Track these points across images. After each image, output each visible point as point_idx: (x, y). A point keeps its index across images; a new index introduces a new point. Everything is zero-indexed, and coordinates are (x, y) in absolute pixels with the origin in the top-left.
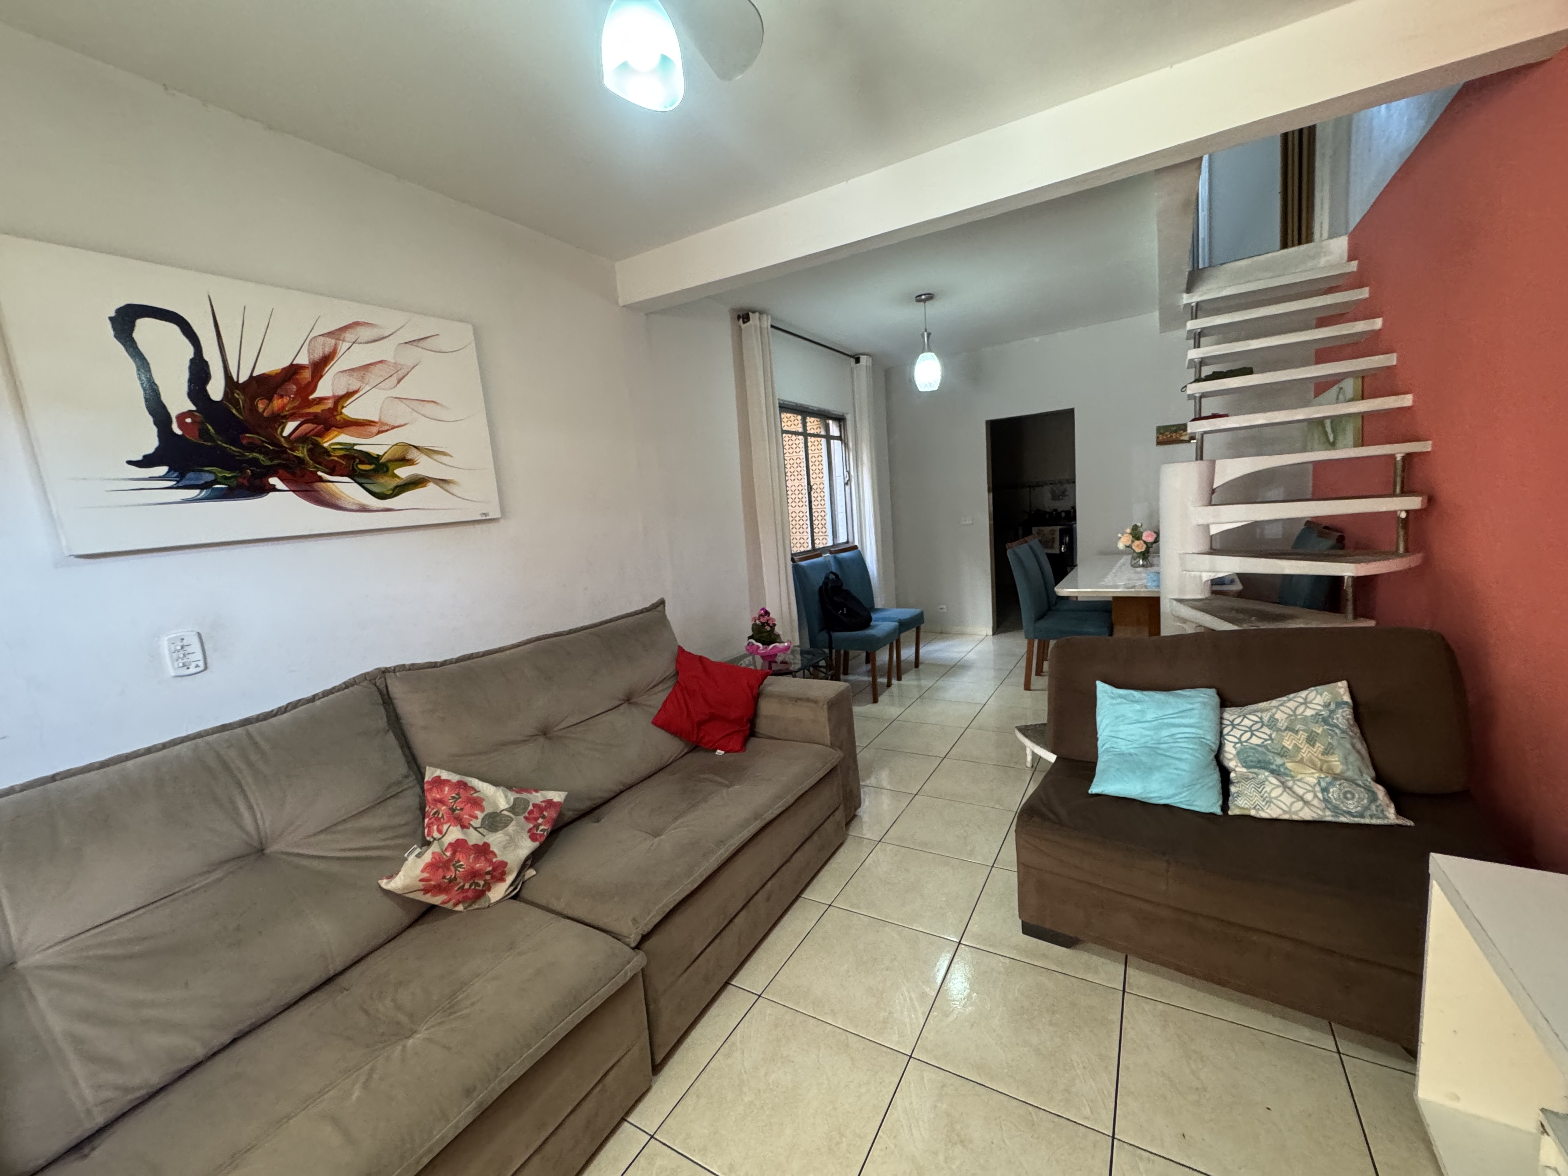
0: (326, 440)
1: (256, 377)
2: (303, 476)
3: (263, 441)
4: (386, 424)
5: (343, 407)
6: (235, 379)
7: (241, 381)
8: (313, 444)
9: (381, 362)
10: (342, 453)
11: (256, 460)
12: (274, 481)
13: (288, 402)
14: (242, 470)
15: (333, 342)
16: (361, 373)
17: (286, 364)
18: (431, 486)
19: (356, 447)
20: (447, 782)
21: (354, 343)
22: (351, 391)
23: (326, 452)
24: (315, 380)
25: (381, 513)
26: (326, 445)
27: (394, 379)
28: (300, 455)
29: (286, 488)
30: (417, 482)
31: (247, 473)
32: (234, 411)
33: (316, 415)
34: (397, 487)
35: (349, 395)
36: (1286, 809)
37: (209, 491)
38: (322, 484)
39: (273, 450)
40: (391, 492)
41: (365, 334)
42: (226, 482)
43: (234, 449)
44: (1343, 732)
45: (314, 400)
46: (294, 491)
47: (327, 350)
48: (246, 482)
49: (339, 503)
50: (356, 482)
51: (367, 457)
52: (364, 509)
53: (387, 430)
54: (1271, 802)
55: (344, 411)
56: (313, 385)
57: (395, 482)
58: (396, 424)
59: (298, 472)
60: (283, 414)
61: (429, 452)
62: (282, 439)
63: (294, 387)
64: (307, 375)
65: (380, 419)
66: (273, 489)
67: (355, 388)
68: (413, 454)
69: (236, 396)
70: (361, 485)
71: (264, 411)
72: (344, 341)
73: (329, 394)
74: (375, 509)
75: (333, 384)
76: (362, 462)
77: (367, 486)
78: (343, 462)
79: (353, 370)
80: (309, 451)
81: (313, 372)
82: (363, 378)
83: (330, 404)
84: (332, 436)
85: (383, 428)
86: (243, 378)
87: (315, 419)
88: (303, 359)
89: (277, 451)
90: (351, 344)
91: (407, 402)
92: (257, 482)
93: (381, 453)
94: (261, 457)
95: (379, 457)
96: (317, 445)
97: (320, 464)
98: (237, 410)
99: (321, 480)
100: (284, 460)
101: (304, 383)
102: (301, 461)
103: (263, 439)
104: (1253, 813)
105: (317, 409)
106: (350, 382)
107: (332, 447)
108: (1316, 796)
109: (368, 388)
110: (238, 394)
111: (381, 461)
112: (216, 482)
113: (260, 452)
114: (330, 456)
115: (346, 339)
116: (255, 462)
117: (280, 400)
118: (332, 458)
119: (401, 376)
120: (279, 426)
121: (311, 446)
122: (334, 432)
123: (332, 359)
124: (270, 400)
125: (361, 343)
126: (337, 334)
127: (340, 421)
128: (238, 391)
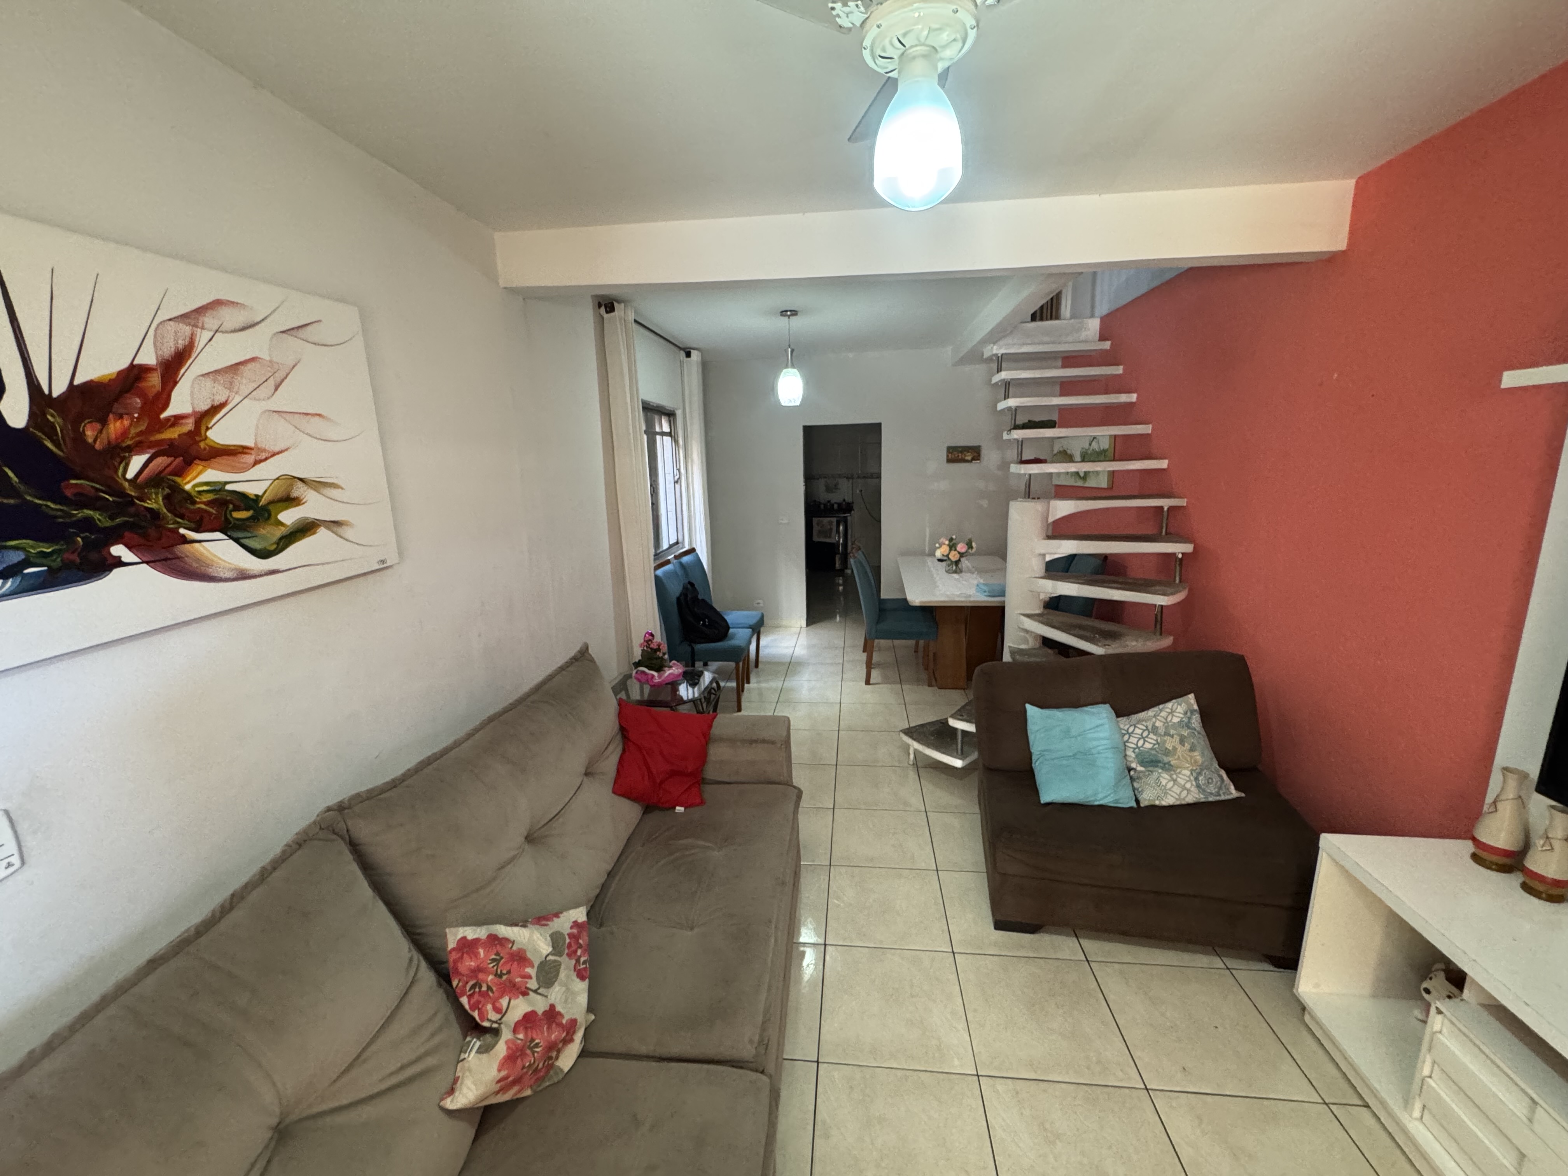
0: (188, 479)
1: (78, 386)
2: (160, 539)
3: (97, 490)
4: (264, 450)
5: (208, 429)
6: (46, 391)
7: (55, 394)
8: (170, 487)
9: (253, 359)
10: (210, 497)
11: (88, 520)
12: (118, 550)
13: (131, 425)
14: (69, 540)
15: (186, 330)
16: (228, 377)
17: (124, 364)
18: (322, 532)
19: (229, 487)
20: (476, 941)
21: (217, 331)
22: (216, 403)
23: (189, 498)
24: (167, 389)
25: (265, 577)
26: (188, 487)
27: (271, 383)
28: (154, 506)
29: (137, 560)
30: (306, 529)
31: (76, 542)
32: (49, 444)
33: (171, 443)
34: (281, 539)
35: (215, 410)
36: (1177, 797)
37: (18, 579)
38: (187, 546)
39: (113, 501)
40: (275, 546)
41: (230, 318)
42: (44, 561)
43: (52, 506)
44: (1199, 733)
45: (168, 419)
46: (147, 563)
47: (181, 343)
48: (75, 558)
49: (212, 571)
50: (231, 537)
51: (244, 500)
52: (243, 576)
53: (266, 459)
54: (1167, 793)
55: (209, 434)
56: (164, 396)
57: (279, 532)
58: (277, 449)
59: (152, 532)
60: (124, 445)
61: (317, 485)
62: (126, 484)
63: (138, 400)
64: (155, 381)
65: (256, 444)
66: (119, 563)
67: (223, 399)
68: (299, 490)
69: (50, 418)
70: (237, 540)
71: (95, 441)
72: (203, 328)
73: (187, 410)
74: (256, 573)
75: (192, 394)
76: (237, 509)
77: (245, 541)
78: (211, 510)
79: (217, 372)
80: (167, 498)
81: (163, 377)
82: (231, 383)
83: (189, 426)
84: (194, 473)
85: (262, 456)
86: (59, 388)
87: (170, 449)
88: (148, 358)
89: (119, 503)
90: (212, 334)
91: (287, 416)
92: (94, 556)
93: (260, 494)
94: (96, 515)
95: (258, 498)
96: (176, 489)
97: (182, 517)
98: (53, 441)
99: (185, 540)
100: (130, 516)
101: (151, 393)
102: (155, 514)
103: (98, 486)
104: (1157, 803)
105: (172, 434)
106: (215, 391)
107: (197, 489)
108: (1192, 785)
109: (237, 399)
110: (52, 416)
111: (261, 504)
112: (27, 563)
113: (95, 509)
114: (194, 503)
115: (206, 326)
116: (87, 524)
117: (118, 424)
118: (198, 506)
119: (279, 380)
120: (121, 463)
121: (167, 491)
122: (198, 467)
123: (190, 356)
124: (104, 422)
125: (226, 332)
126: (193, 317)
127: (205, 449)
128: (52, 411)
